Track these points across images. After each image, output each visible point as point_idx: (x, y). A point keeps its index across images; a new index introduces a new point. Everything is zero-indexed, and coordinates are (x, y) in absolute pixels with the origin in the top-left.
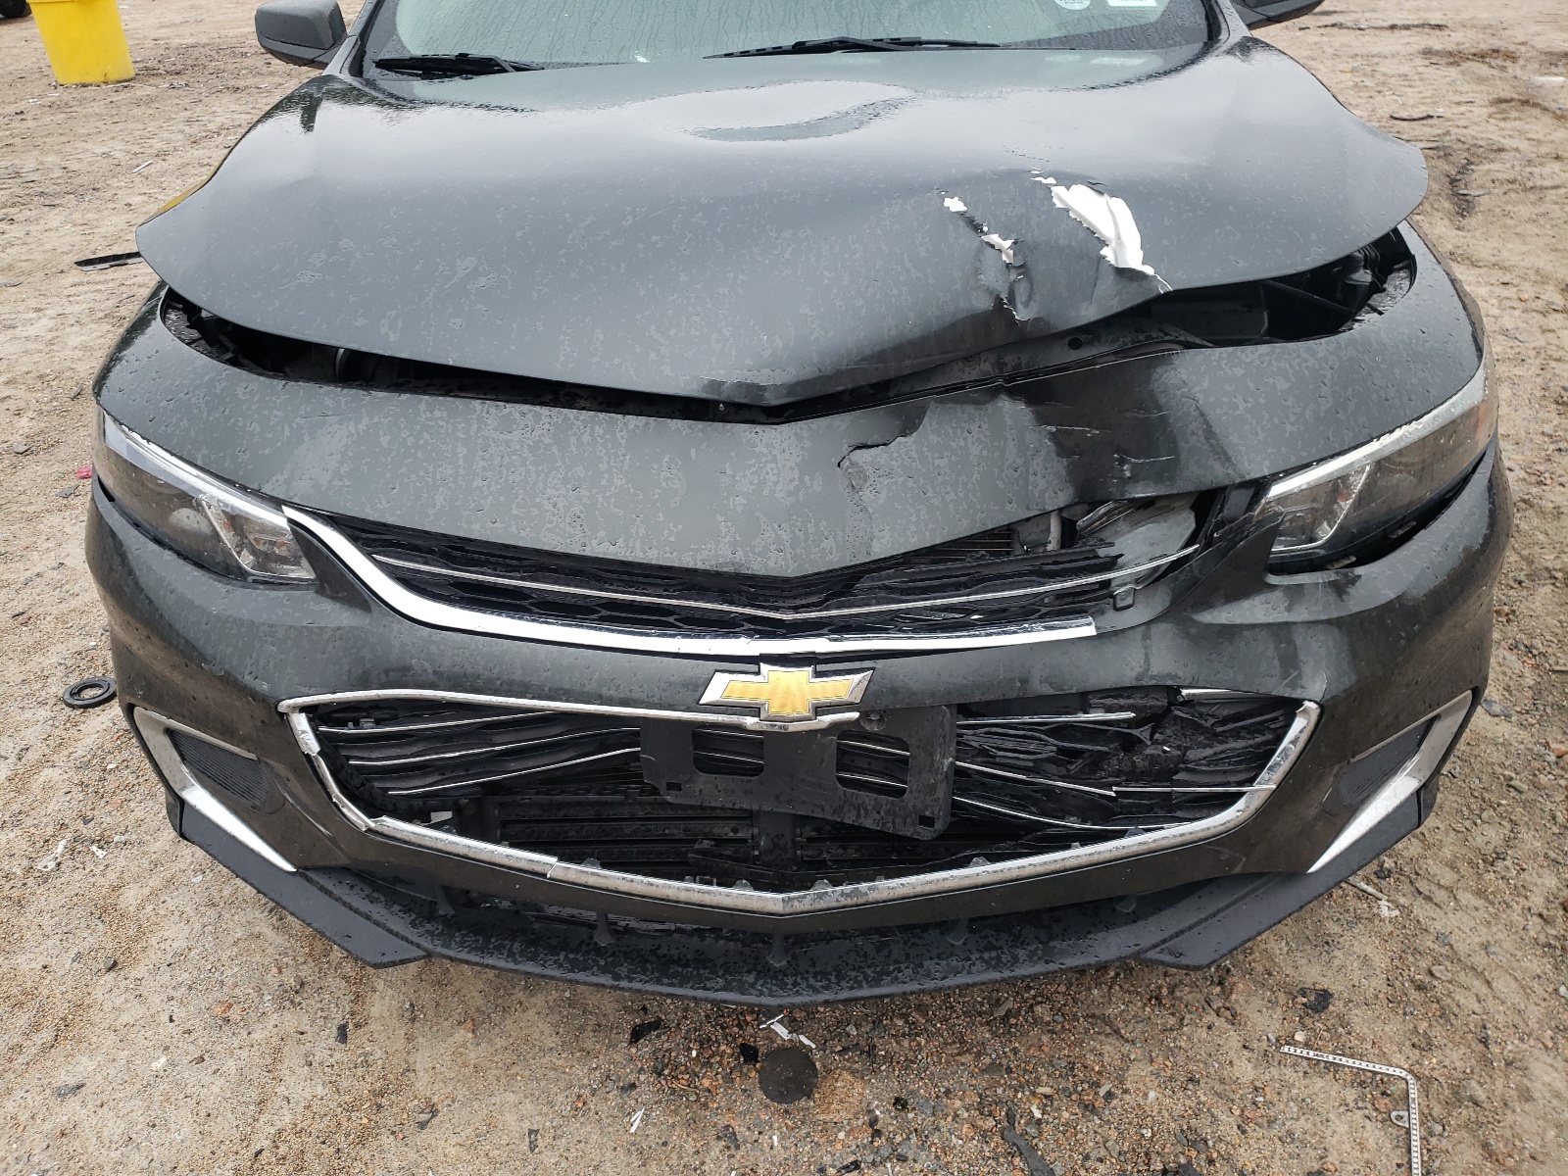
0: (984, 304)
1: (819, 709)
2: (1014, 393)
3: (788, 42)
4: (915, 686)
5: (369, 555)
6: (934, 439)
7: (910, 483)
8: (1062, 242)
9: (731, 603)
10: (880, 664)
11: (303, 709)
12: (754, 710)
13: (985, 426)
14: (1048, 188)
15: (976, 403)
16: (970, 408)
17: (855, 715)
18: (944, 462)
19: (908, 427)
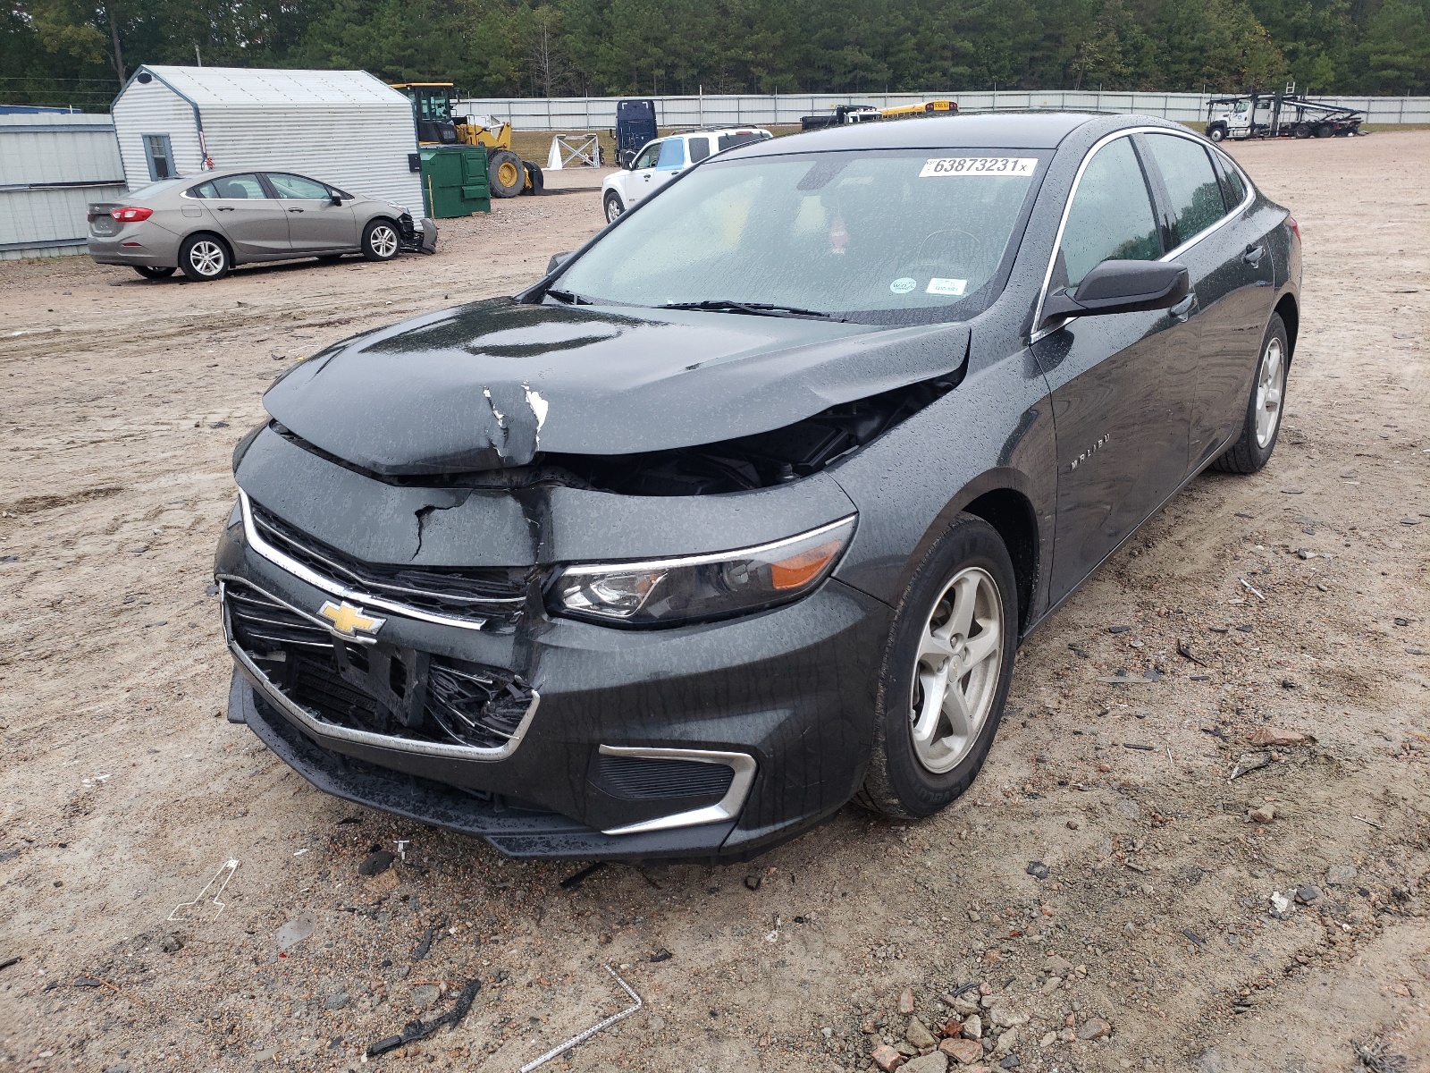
0: (484, 444)
1: (357, 632)
2: (517, 497)
3: (699, 301)
4: (402, 634)
5: (253, 514)
6: (468, 511)
7: (448, 532)
8: (524, 420)
9: (350, 570)
10: (389, 617)
11: (224, 580)
12: (332, 623)
13: (497, 511)
14: (525, 391)
15: (494, 497)
16: (490, 499)
17: (374, 641)
18: (468, 525)
19: (459, 503)
